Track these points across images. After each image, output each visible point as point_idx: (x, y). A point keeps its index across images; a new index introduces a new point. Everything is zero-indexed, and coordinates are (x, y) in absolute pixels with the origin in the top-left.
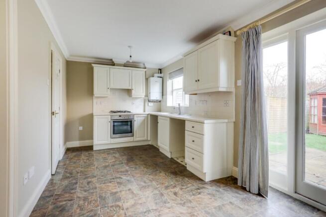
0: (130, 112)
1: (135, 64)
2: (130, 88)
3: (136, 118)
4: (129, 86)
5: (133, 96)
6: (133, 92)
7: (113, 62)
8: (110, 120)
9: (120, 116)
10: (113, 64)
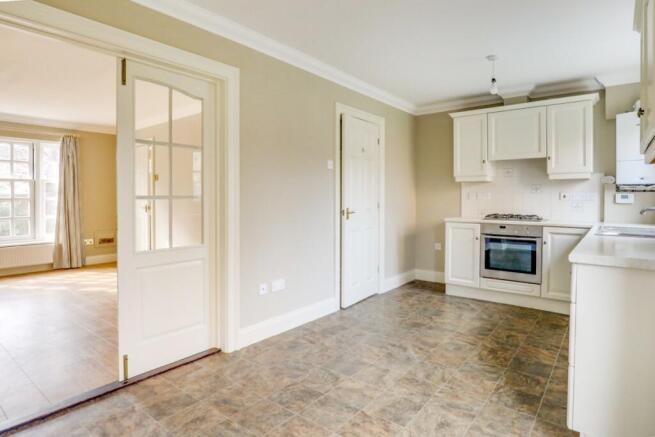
0: (539, 219)
1: (567, 86)
2: (542, 155)
3: (547, 236)
4: (540, 150)
5: (551, 177)
6: (551, 166)
7: (501, 98)
8: (479, 235)
9: (503, 227)
10: (500, 102)
